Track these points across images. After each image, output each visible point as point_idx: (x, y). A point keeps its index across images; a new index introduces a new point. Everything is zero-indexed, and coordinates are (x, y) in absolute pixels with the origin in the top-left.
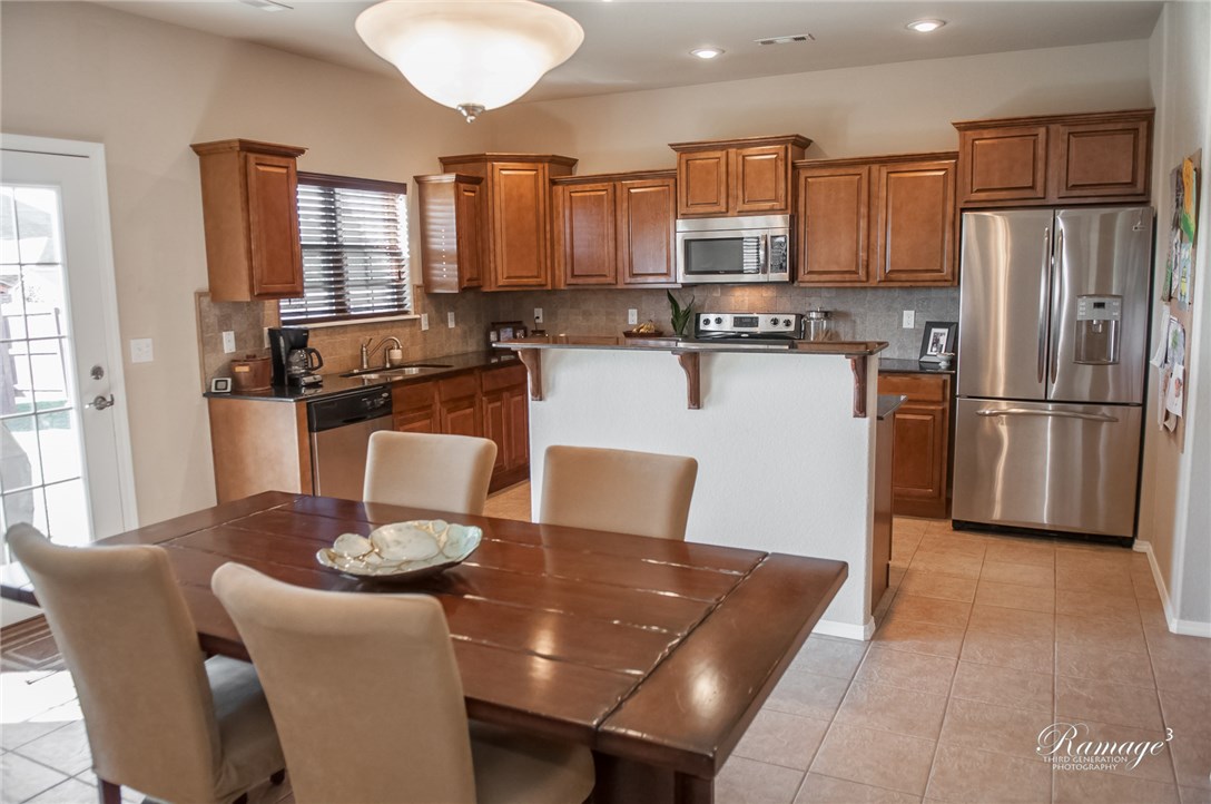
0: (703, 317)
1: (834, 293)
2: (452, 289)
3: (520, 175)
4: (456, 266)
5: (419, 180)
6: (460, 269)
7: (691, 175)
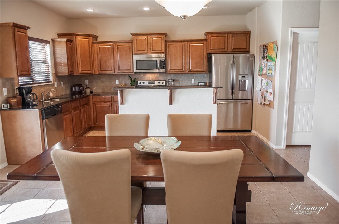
0: (139, 82)
1: (174, 75)
2: (66, 74)
3: (84, 40)
4: (67, 67)
5: (53, 40)
6: (68, 68)
7: (137, 42)
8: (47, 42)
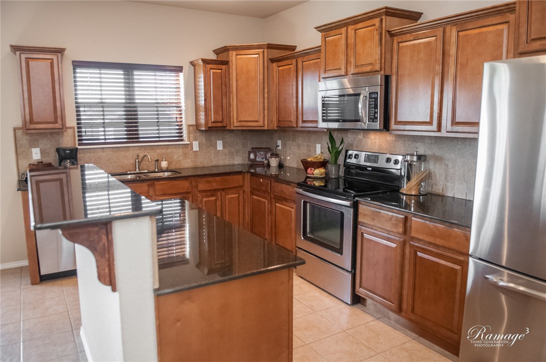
2: (203, 128)
3: (248, 58)
5: (192, 64)
7: (327, 49)
8: (179, 69)
